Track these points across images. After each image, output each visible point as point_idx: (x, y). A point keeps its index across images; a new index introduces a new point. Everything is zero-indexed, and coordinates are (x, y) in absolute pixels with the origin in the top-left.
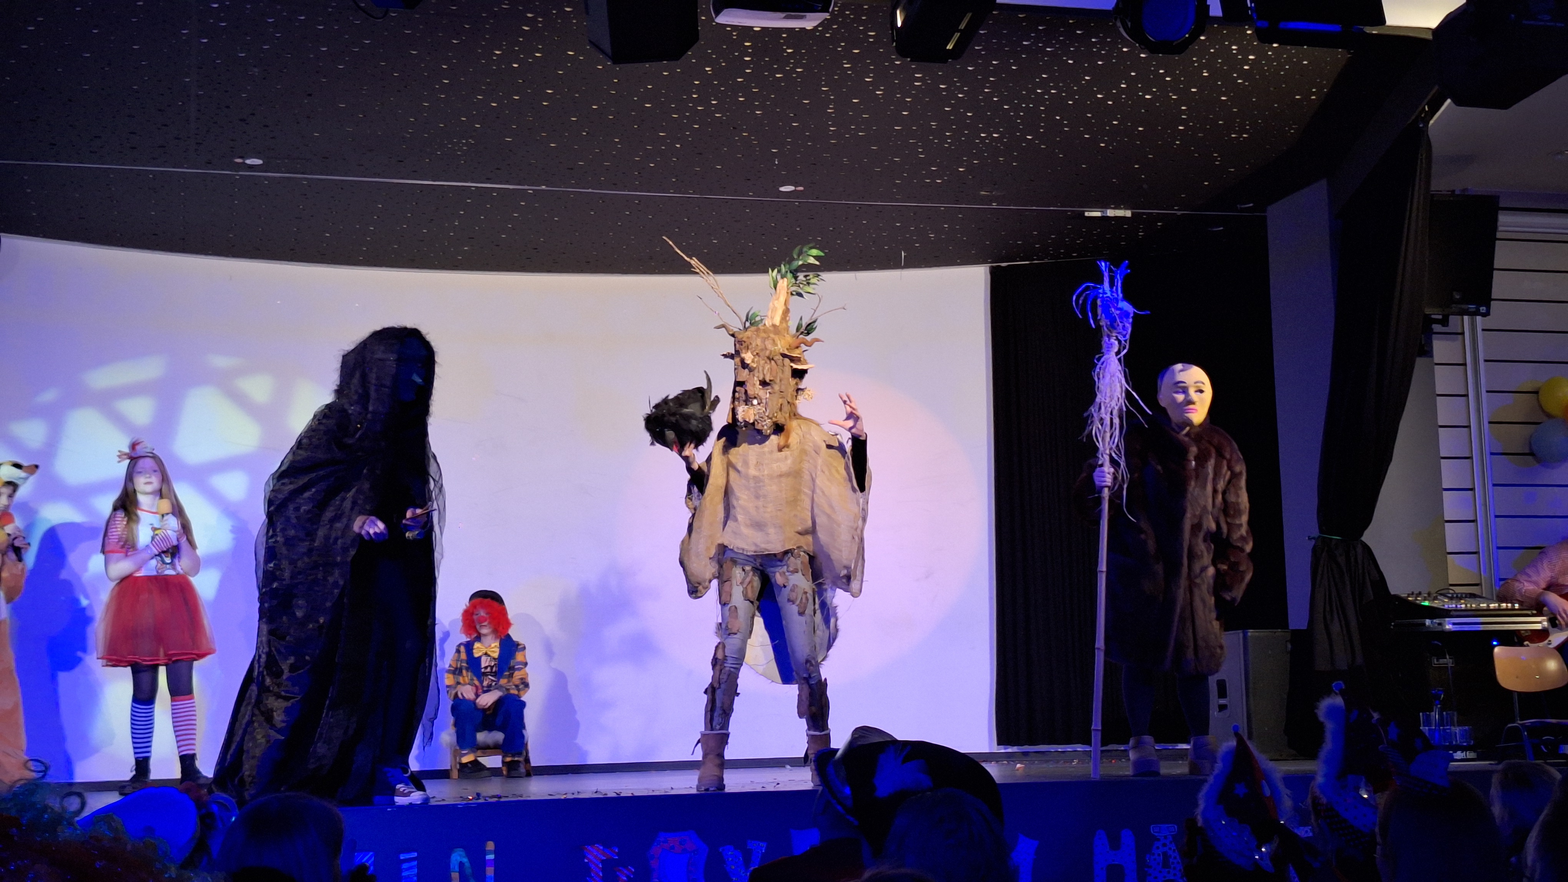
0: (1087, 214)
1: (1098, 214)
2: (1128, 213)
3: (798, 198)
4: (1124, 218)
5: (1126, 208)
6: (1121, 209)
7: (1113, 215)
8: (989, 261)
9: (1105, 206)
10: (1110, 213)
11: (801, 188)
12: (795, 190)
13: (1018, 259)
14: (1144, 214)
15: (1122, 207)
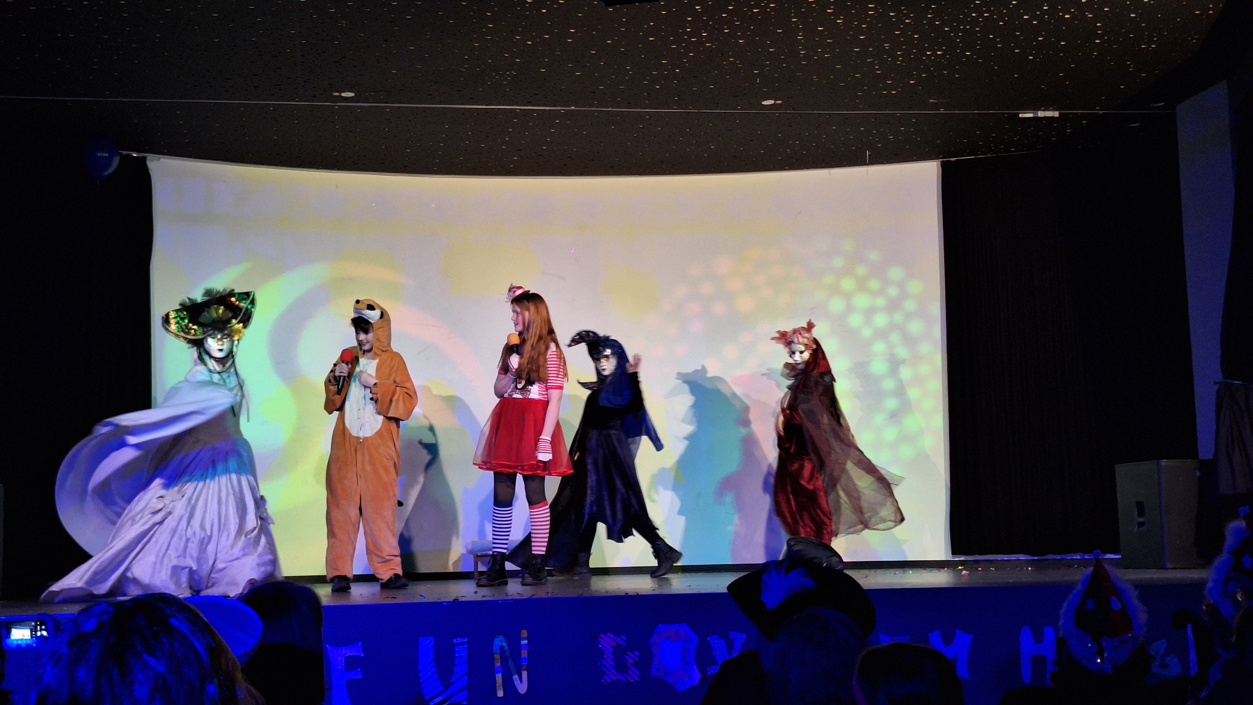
0: (1021, 116)
1: (1031, 115)
2: (1056, 114)
3: (777, 110)
4: (1053, 118)
5: (1054, 110)
6: (1050, 110)
7: (1043, 116)
8: (941, 156)
9: (1036, 108)
10: (1041, 114)
11: (780, 102)
12: (775, 103)
13: (965, 155)
14: (1070, 114)
15: (1051, 108)
